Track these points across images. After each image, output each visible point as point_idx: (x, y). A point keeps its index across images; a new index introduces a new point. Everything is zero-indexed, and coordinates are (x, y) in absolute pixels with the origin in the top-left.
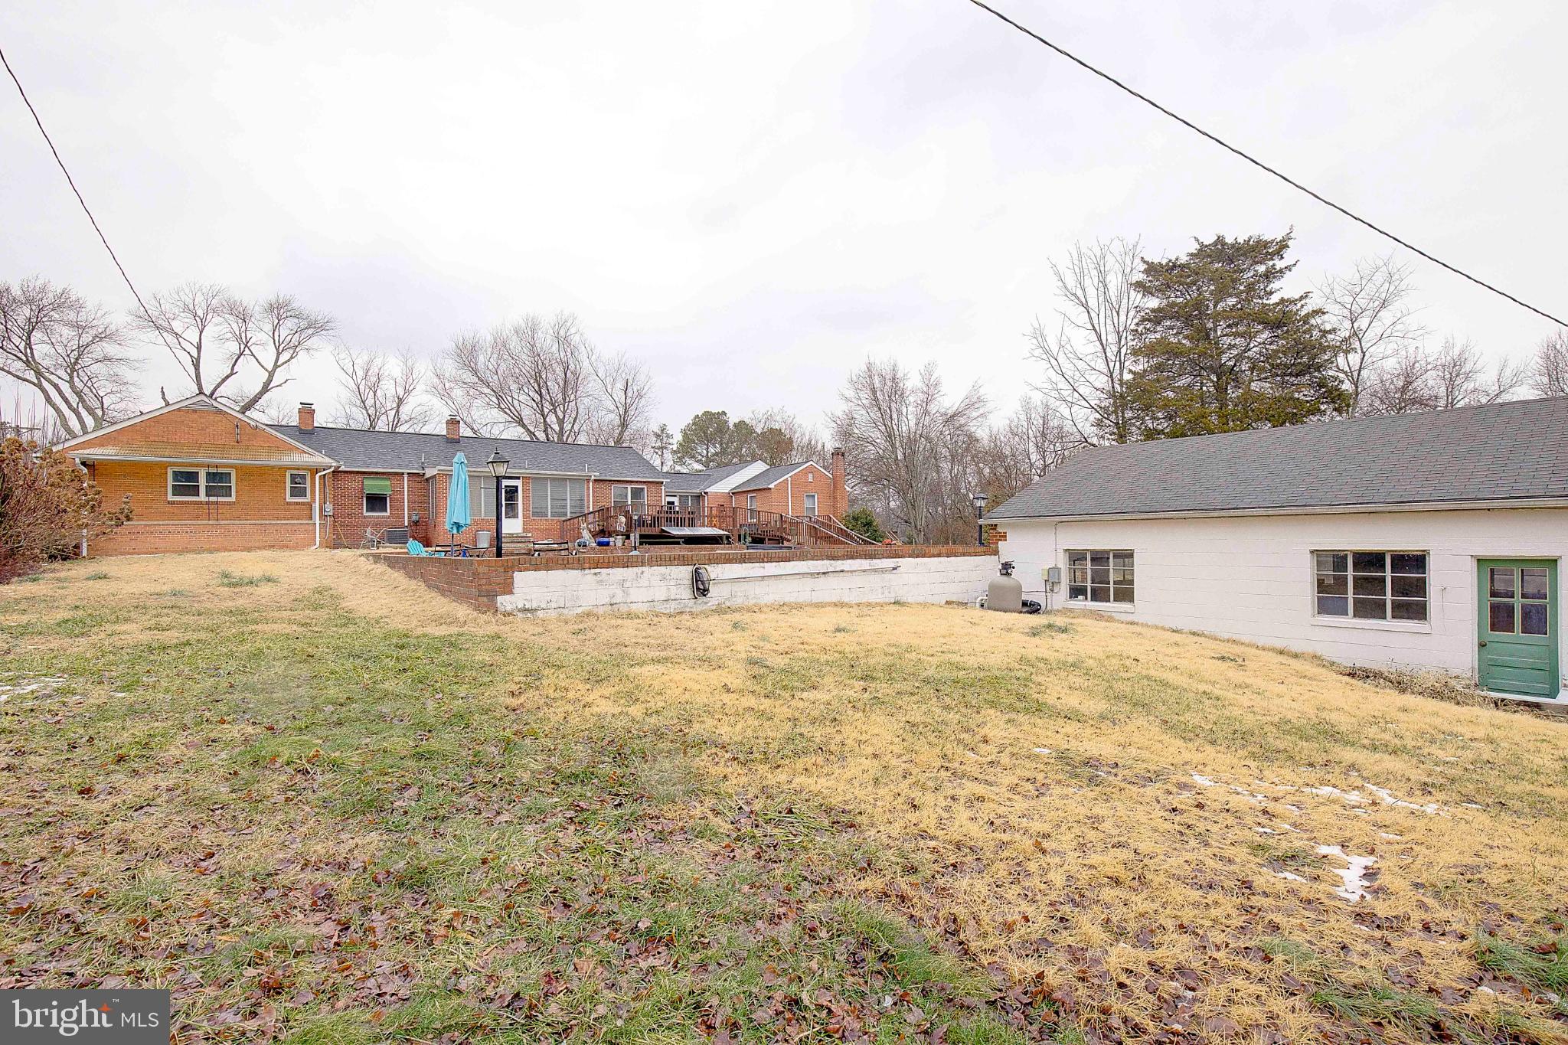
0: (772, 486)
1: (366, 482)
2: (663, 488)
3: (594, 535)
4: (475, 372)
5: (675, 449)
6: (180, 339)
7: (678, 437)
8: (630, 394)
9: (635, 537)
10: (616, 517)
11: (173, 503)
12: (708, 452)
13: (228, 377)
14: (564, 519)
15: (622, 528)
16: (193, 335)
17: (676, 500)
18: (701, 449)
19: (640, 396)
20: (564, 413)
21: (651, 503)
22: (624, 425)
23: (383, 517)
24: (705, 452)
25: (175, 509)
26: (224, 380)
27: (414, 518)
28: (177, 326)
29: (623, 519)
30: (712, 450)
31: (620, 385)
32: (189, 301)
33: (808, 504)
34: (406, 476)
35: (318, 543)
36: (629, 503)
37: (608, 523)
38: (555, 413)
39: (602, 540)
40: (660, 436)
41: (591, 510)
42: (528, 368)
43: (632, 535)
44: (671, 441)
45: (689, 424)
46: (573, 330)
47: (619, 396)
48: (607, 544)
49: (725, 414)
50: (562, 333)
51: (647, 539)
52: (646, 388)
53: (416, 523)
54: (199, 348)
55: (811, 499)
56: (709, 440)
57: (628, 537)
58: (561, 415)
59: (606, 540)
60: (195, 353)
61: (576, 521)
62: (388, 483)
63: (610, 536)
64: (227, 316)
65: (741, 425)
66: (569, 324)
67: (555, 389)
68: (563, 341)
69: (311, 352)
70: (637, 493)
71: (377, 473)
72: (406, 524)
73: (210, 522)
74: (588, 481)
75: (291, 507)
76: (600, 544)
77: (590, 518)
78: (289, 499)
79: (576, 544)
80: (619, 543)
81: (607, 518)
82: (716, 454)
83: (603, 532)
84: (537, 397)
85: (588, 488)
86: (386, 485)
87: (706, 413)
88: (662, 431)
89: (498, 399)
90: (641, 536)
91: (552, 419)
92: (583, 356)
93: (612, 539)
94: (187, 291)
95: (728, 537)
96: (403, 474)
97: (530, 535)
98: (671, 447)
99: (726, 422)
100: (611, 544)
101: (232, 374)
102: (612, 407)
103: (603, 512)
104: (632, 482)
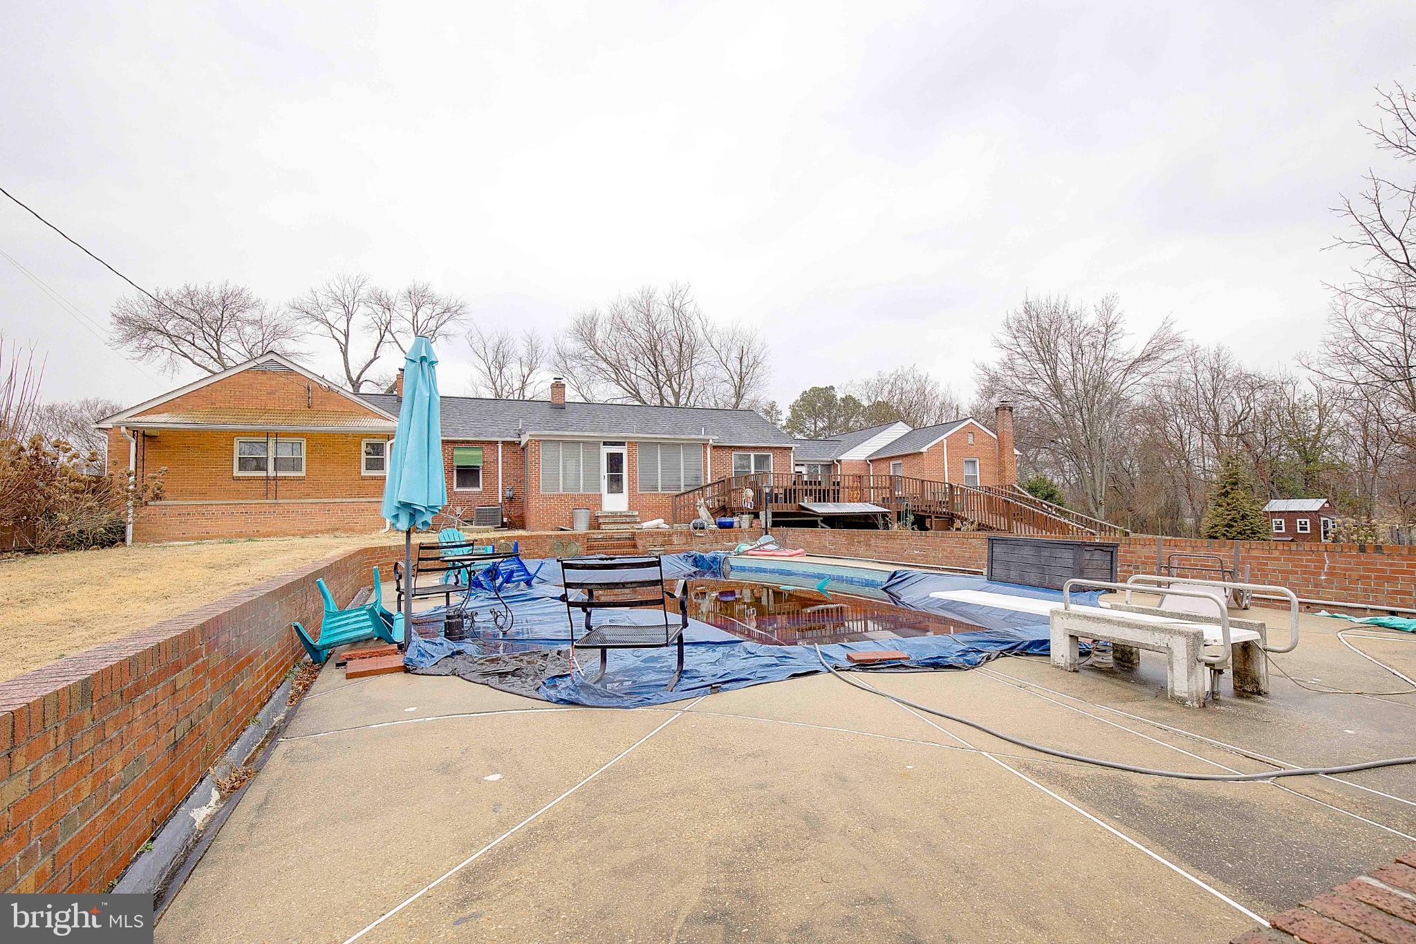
0: (924, 450)
1: (456, 453)
2: (792, 454)
3: (714, 513)
4: (594, 348)
5: (784, 425)
6: (332, 329)
7: (786, 414)
8: (745, 363)
9: (765, 517)
10: (739, 491)
11: (238, 479)
12: (816, 427)
13: (372, 362)
14: (677, 493)
15: (749, 505)
16: (342, 325)
17: (804, 470)
18: (809, 424)
19: (756, 363)
20: (680, 385)
21: (780, 472)
22: (739, 395)
23: (475, 493)
24: (813, 426)
25: (240, 486)
26: (368, 365)
27: (508, 493)
28: (330, 316)
29: (750, 493)
30: (820, 424)
31: (735, 354)
32: (339, 293)
33: (968, 471)
34: (500, 446)
35: (388, 525)
36: (753, 473)
37: (730, 499)
38: (671, 386)
39: (724, 520)
40: (770, 413)
41: (709, 482)
42: (643, 341)
43: (762, 514)
44: (780, 417)
45: (797, 401)
46: (687, 299)
47: (734, 365)
48: (731, 526)
49: (833, 388)
50: (677, 304)
51: (781, 520)
52: (761, 357)
53: (511, 499)
54: (347, 335)
55: (971, 465)
56: (817, 415)
57: (757, 516)
58: (676, 387)
59: (728, 520)
60: (343, 340)
61: (691, 495)
62: (480, 453)
63: (733, 515)
64: (375, 306)
65: (848, 400)
66: (683, 293)
67: (670, 361)
68: (677, 312)
69: (449, 338)
70: (761, 461)
71: (468, 442)
72: (500, 501)
73: (267, 501)
74: (705, 445)
75: (366, 482)
76: (722, 526)
77: (708, 491)
78: (364, 473)
79: (691, 526)
80: (745, 524)
81: (729, 491)
82: (824, 429)
83: (724, 510)
84: (652, 370)
85: (705, 452)
86: (477, 456)
87: (814, 390)
88: (772, 408)
89: (616, 374)
90: (775, 515)
91: (667, 391)
92: (697, 327)
93: (736, 519)
94: (338, 283)
95: (884, 515)
96: (497, 442)
97: (637, 513)
98: (780, 422)
99: (834, 396)
100: (736, 525)
101: (375, 358)
102: (727, 377)
103: (723, 484)
104: (756, 448)
